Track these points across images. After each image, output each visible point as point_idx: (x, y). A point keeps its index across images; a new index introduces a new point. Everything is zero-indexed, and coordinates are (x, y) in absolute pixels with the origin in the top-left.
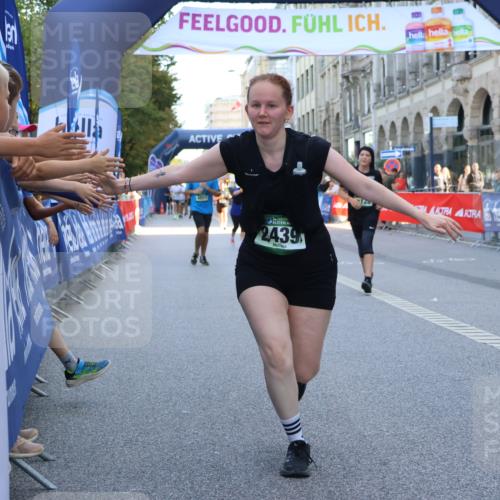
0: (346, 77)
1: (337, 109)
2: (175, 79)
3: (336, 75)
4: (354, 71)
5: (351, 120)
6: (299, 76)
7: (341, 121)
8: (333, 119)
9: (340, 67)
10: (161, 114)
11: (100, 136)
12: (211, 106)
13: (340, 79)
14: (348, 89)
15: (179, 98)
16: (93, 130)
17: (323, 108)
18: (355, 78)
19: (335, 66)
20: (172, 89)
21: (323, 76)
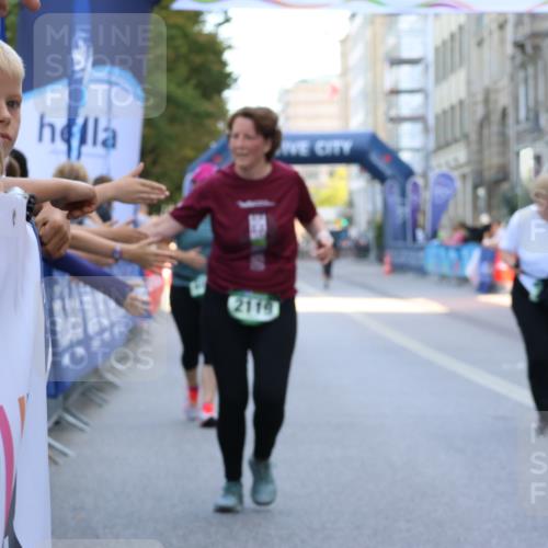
0: (520, 46)
1: (503, 99)
2: (230, 47)
3: (502, 41)
4: (535, 35)
5: (527, 119)
6: (439, 42)
7: (511, 120)
8: (496, 117)
9: (510, 28)
10: (206, 106)
11: (114, 145)
12: (287, 92)
13: (510, 49)
14: (523, 66)
15: (236, 80)
16: (102, 136)
17: (480, 97)
18: (537, 48)
19: (502, 27)
20: (224, 64)
21: (480, 44)
